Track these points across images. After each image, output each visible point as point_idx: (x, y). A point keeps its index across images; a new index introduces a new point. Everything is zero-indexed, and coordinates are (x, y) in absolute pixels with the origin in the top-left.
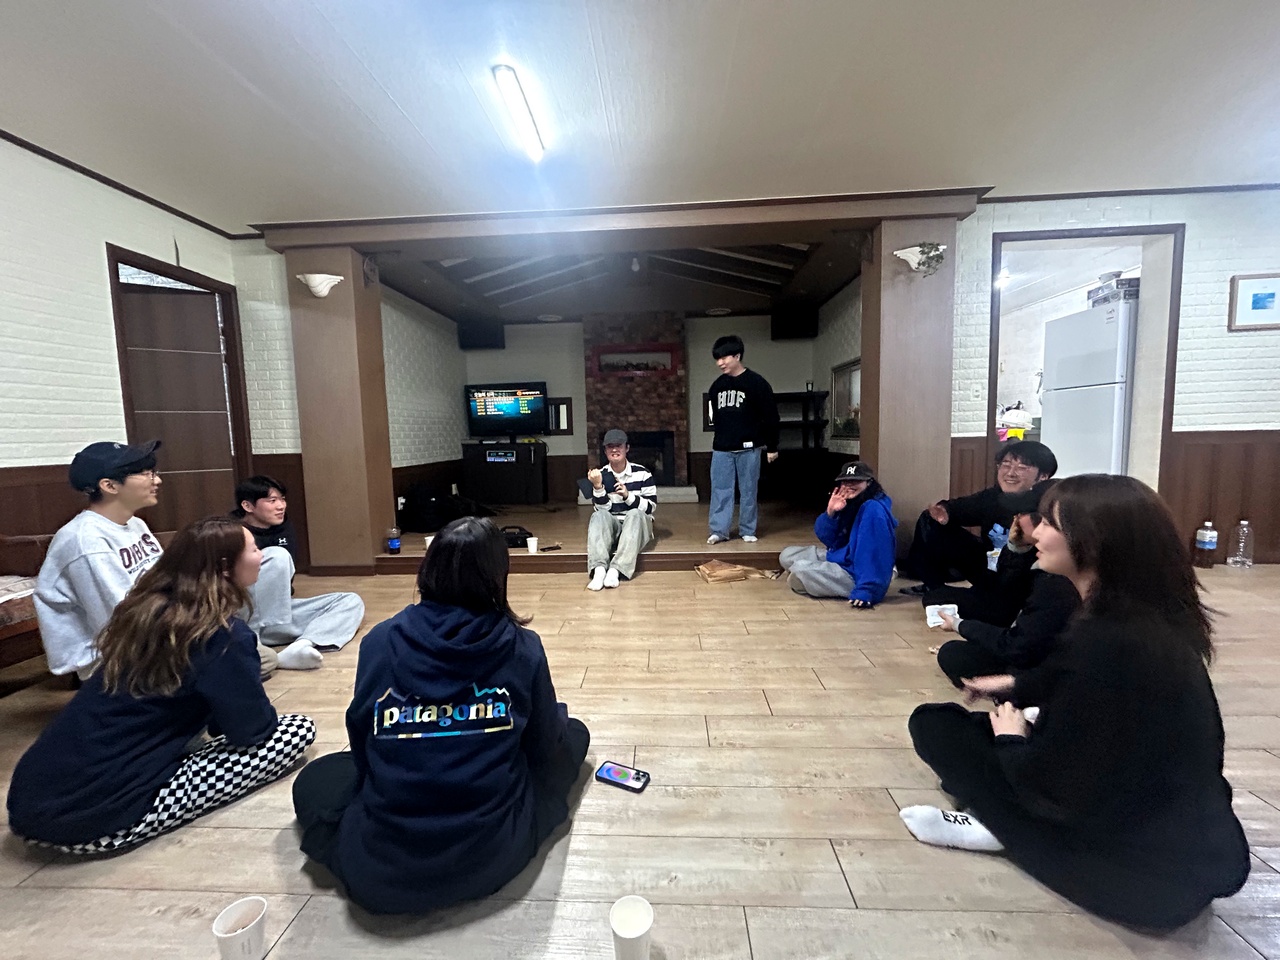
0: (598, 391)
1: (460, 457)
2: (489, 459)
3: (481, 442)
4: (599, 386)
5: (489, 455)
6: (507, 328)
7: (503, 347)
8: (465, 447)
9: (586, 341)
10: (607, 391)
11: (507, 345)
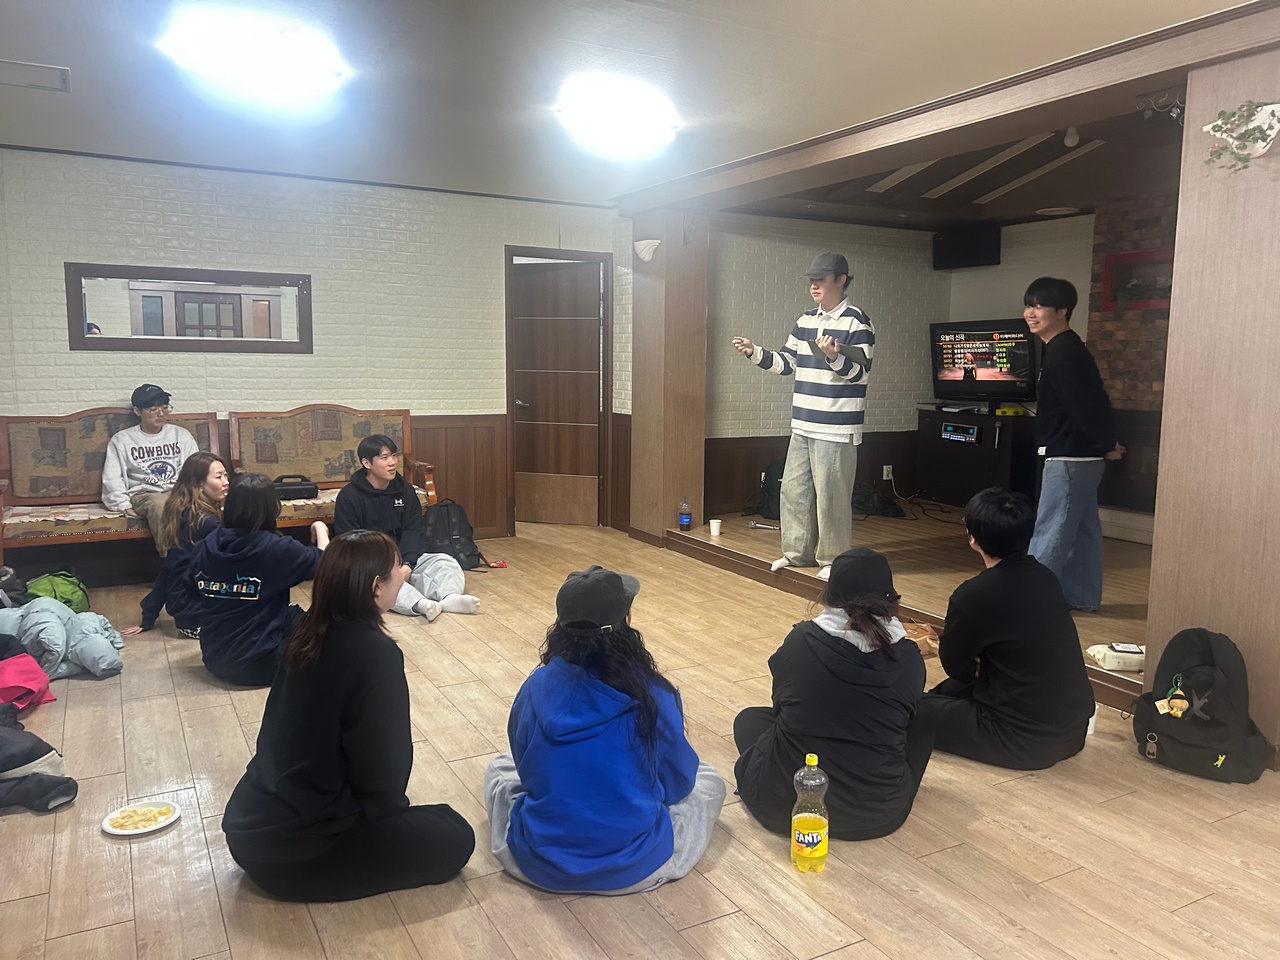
0: (1109, 335)
1: (914, 427)
2: (945, 436)
3: (939, 408)
4: (1109, 326)
5: (946, 430)
6: (1005, 230)
7: (999, 263)
8: (923, 414)
9: (1096, 249)
10: (1120, 335)
11: (1002, 259)
